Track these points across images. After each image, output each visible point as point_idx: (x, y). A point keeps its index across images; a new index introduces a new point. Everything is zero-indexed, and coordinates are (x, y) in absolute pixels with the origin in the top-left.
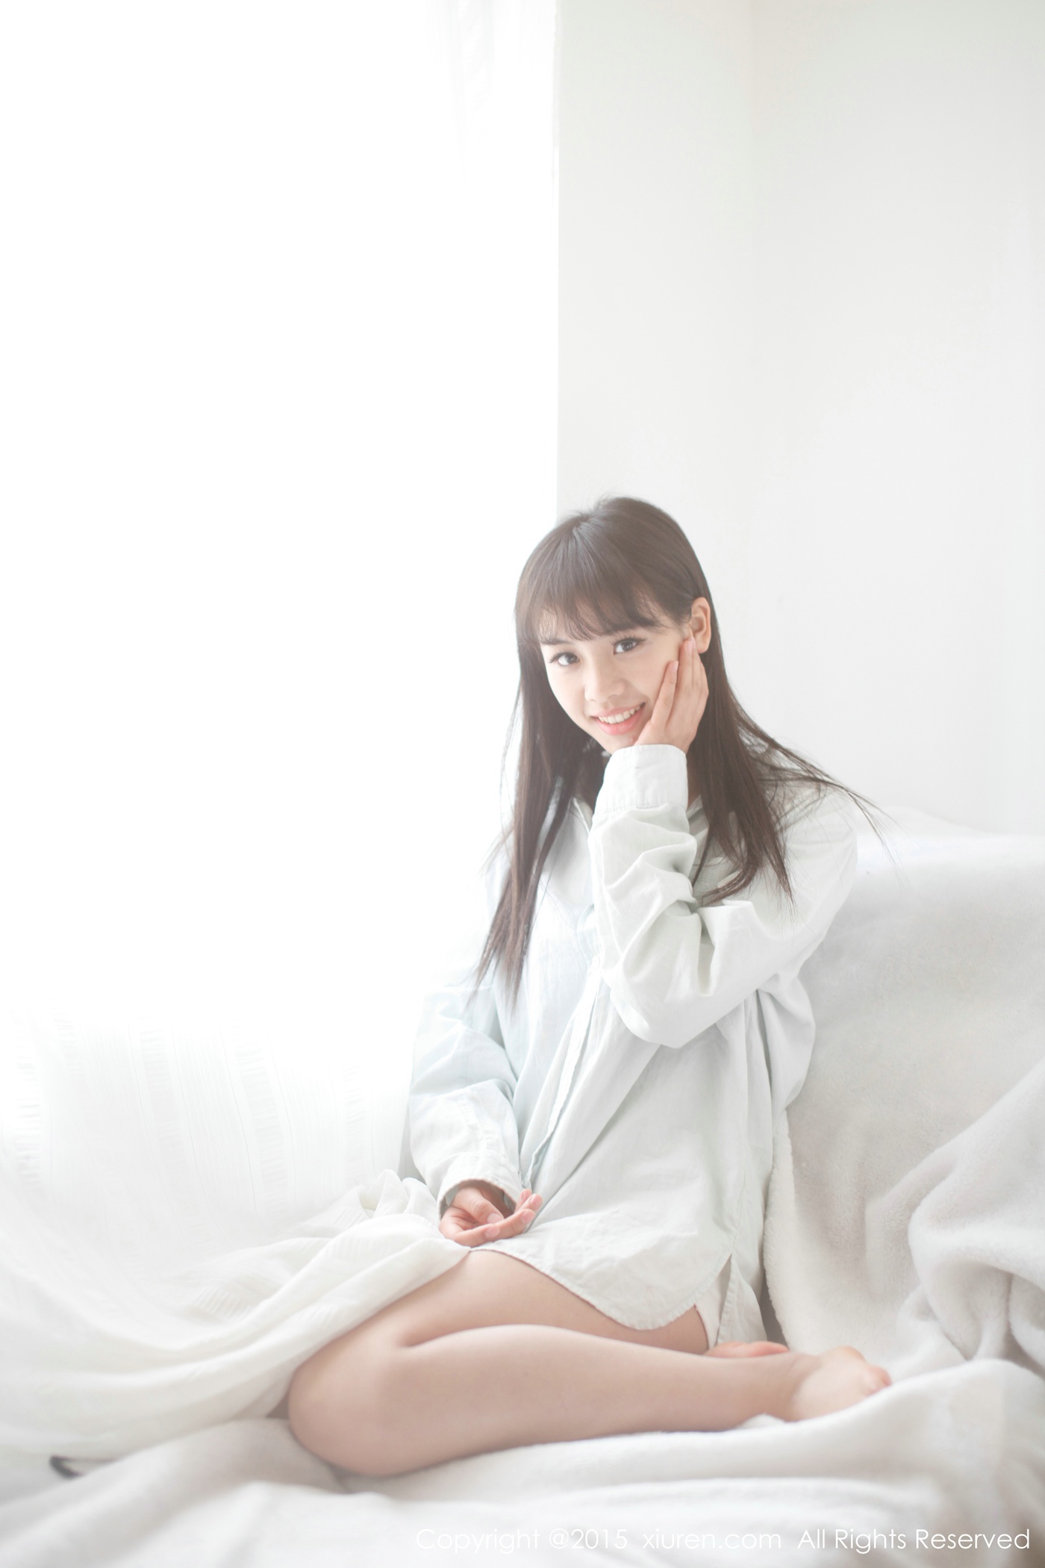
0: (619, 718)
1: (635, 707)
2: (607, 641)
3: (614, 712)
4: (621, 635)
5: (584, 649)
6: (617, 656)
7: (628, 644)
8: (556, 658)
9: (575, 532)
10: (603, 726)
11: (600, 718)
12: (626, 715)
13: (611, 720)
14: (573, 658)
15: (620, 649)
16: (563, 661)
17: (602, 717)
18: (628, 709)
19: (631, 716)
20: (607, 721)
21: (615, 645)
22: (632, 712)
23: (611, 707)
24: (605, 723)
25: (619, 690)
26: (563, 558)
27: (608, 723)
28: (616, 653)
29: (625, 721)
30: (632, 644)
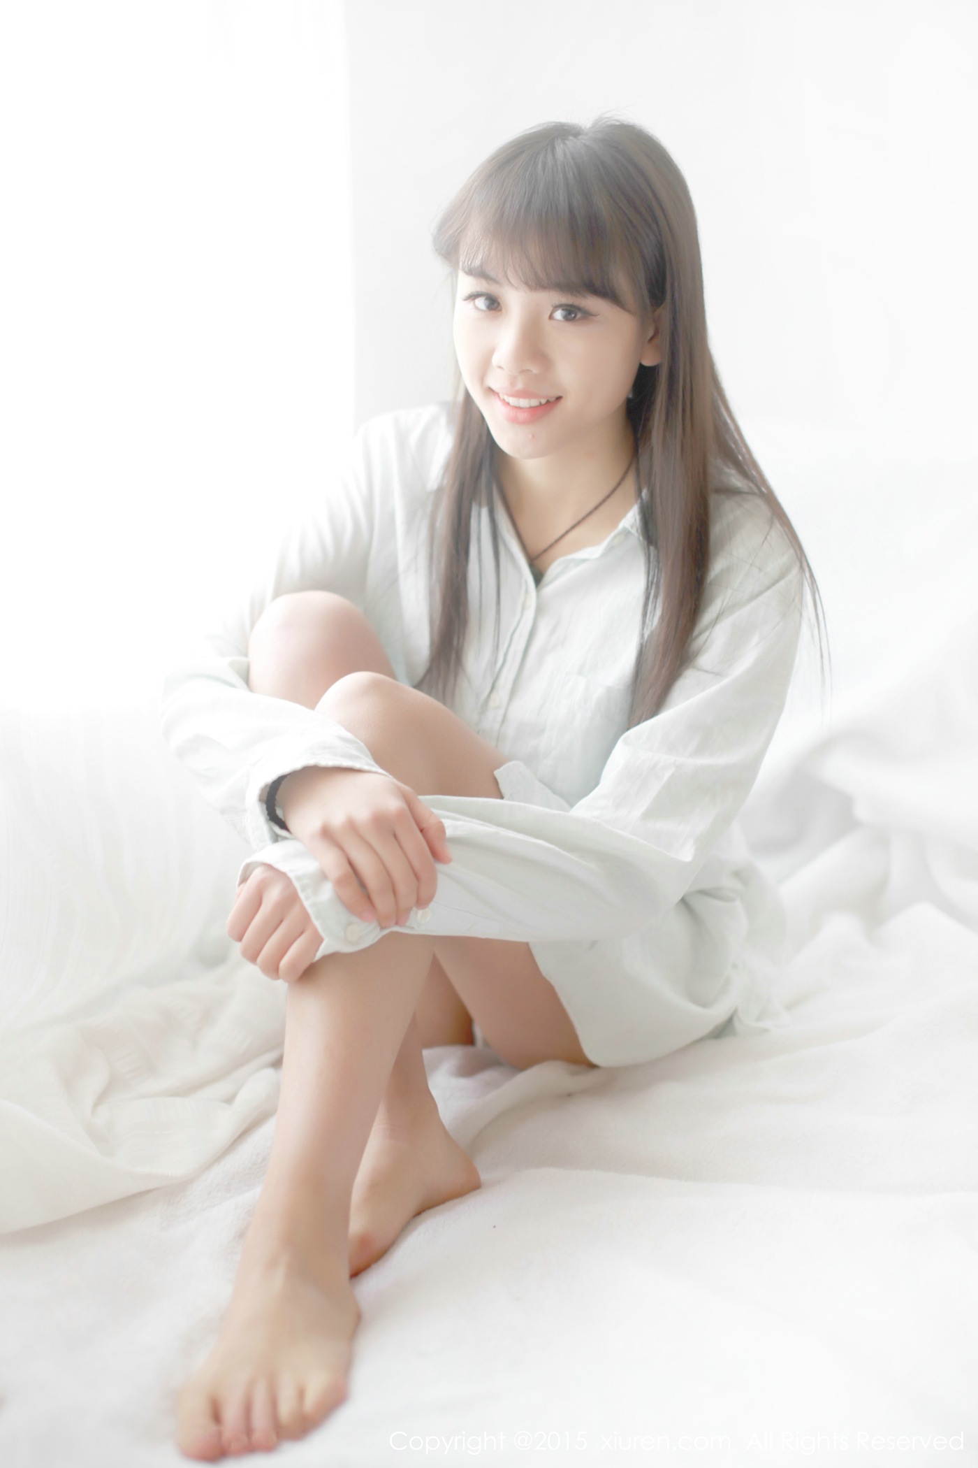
0: (524, 403)
1: (547, 396)
2: (549, 299)
3: (520, 394)
4: (569, 299)
5: (516, 300)
6: (552, 322)
7: (573, 313)
8: (473, 297)
11: (500, 394)
12: (534, 402)
13: (512, 401)
14: (493, 305)
15: (559, 315)
16: (481, 303)
18: (540, 396)
19: (541, 405)
20: (507, 401)
21: (556, 307)
22: (544, 401)
23: (520, 386)
24: (504, 401)
25: (535, 369)
27: (508, 404)
28: (551, 317)
29: (531, 408)
30: (579, 315)
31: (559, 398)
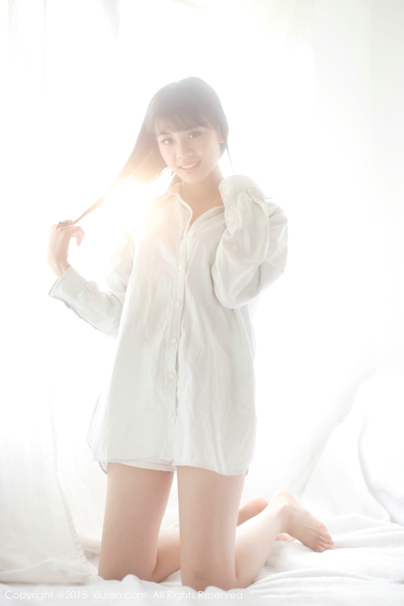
0: (190, 166)
1: (197, 162)
2: (186, 133)
3: (188, 164)
4: (193, 130)
5: (177, 136)
7: (195, 134)
8: (163, 141)
12: (193, 165)
13: (187, 167)
14: (171, 141)
15: (191, 137)
16: (167, 142)
18: (194, 163)
19: (195, 166)
21: (189, 135)
22: (196, 164)
23: (188, 162)
24: (184, 167)
25: (190, 155)
28: (189, 138)
29: (193, 167)
30: (197, 134)
31: (200, 161)
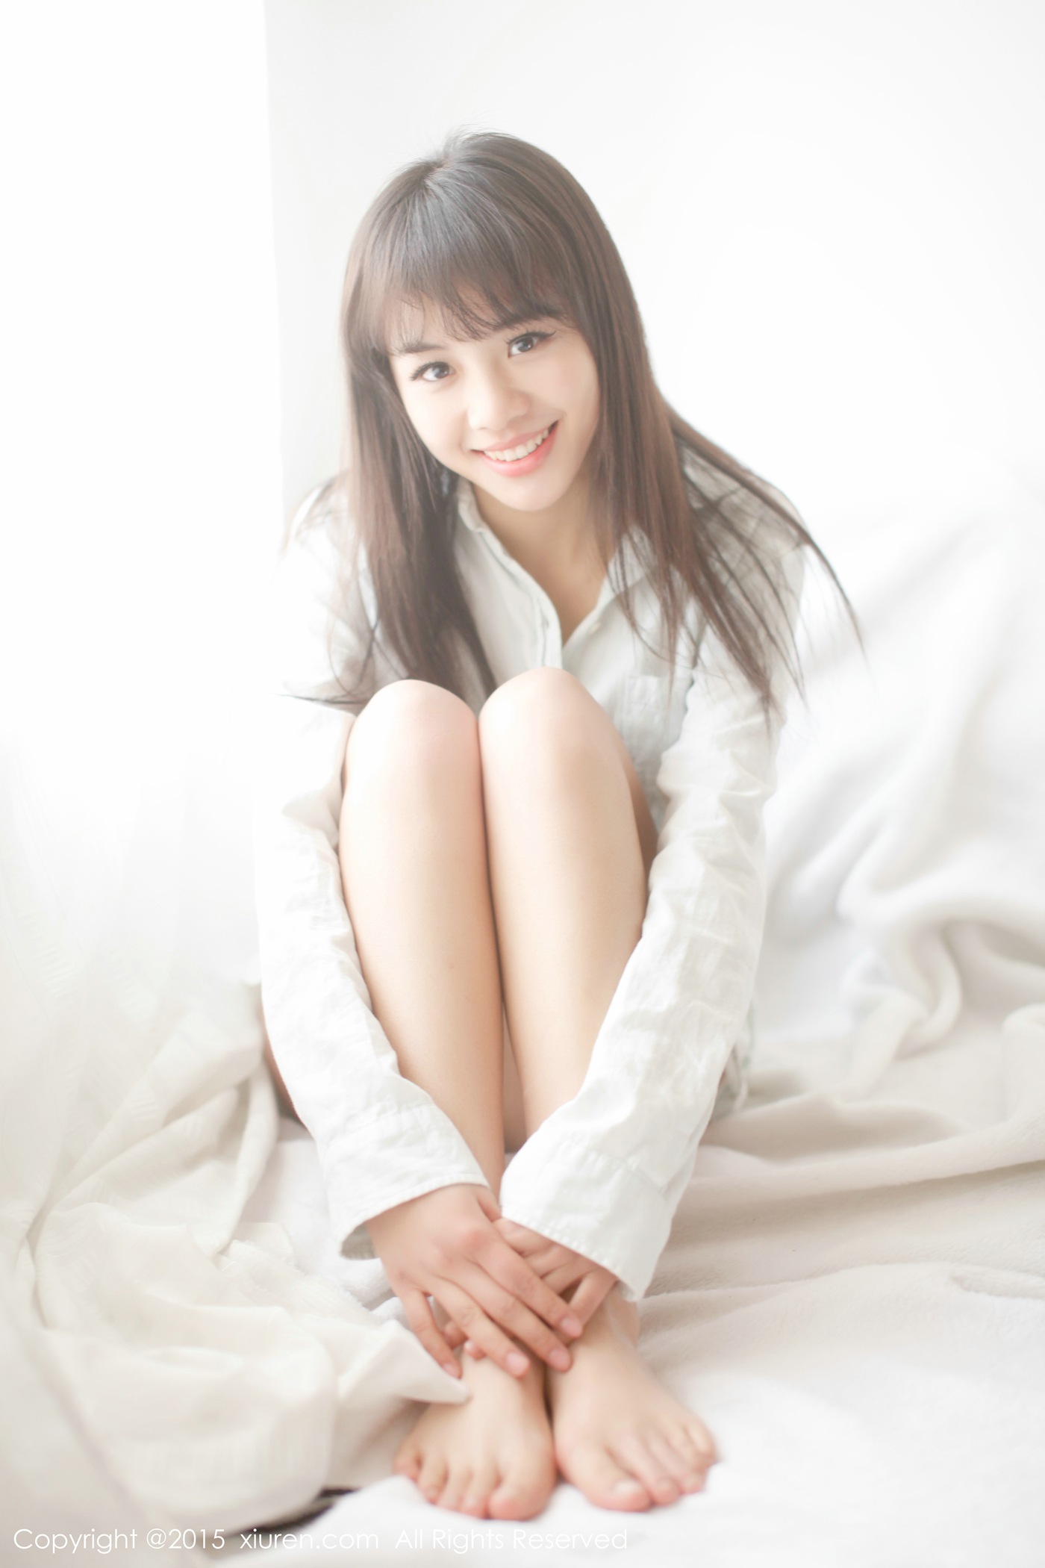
0: (521, 451)
1: (541, 432)
2: (497, 340)
3: (512, 445)
4: (521, 330)
5: (468, 356)
6: (513, 358)
7: (528, 342)
8: (419, 374)
9: (429, 183)
10: (495, 464)
11: (489, 454)
12: (531, 446)
13: (508, 455)
14: (446, 371)
15: (515, 350)
16: (430, 375)
17: (492, 449)
18: (533, 436)
19: (538, 446)
20: (501, 458)
21: (511, 343)
22: (539, 439)
23: (510, 435)
24: (498, 460)
25: (519, 411)
26: (424, 222)
27: (504, 461)
28: (510, 355)
29: (530, 454)
30: (535, 340)
31: (553, 428)
